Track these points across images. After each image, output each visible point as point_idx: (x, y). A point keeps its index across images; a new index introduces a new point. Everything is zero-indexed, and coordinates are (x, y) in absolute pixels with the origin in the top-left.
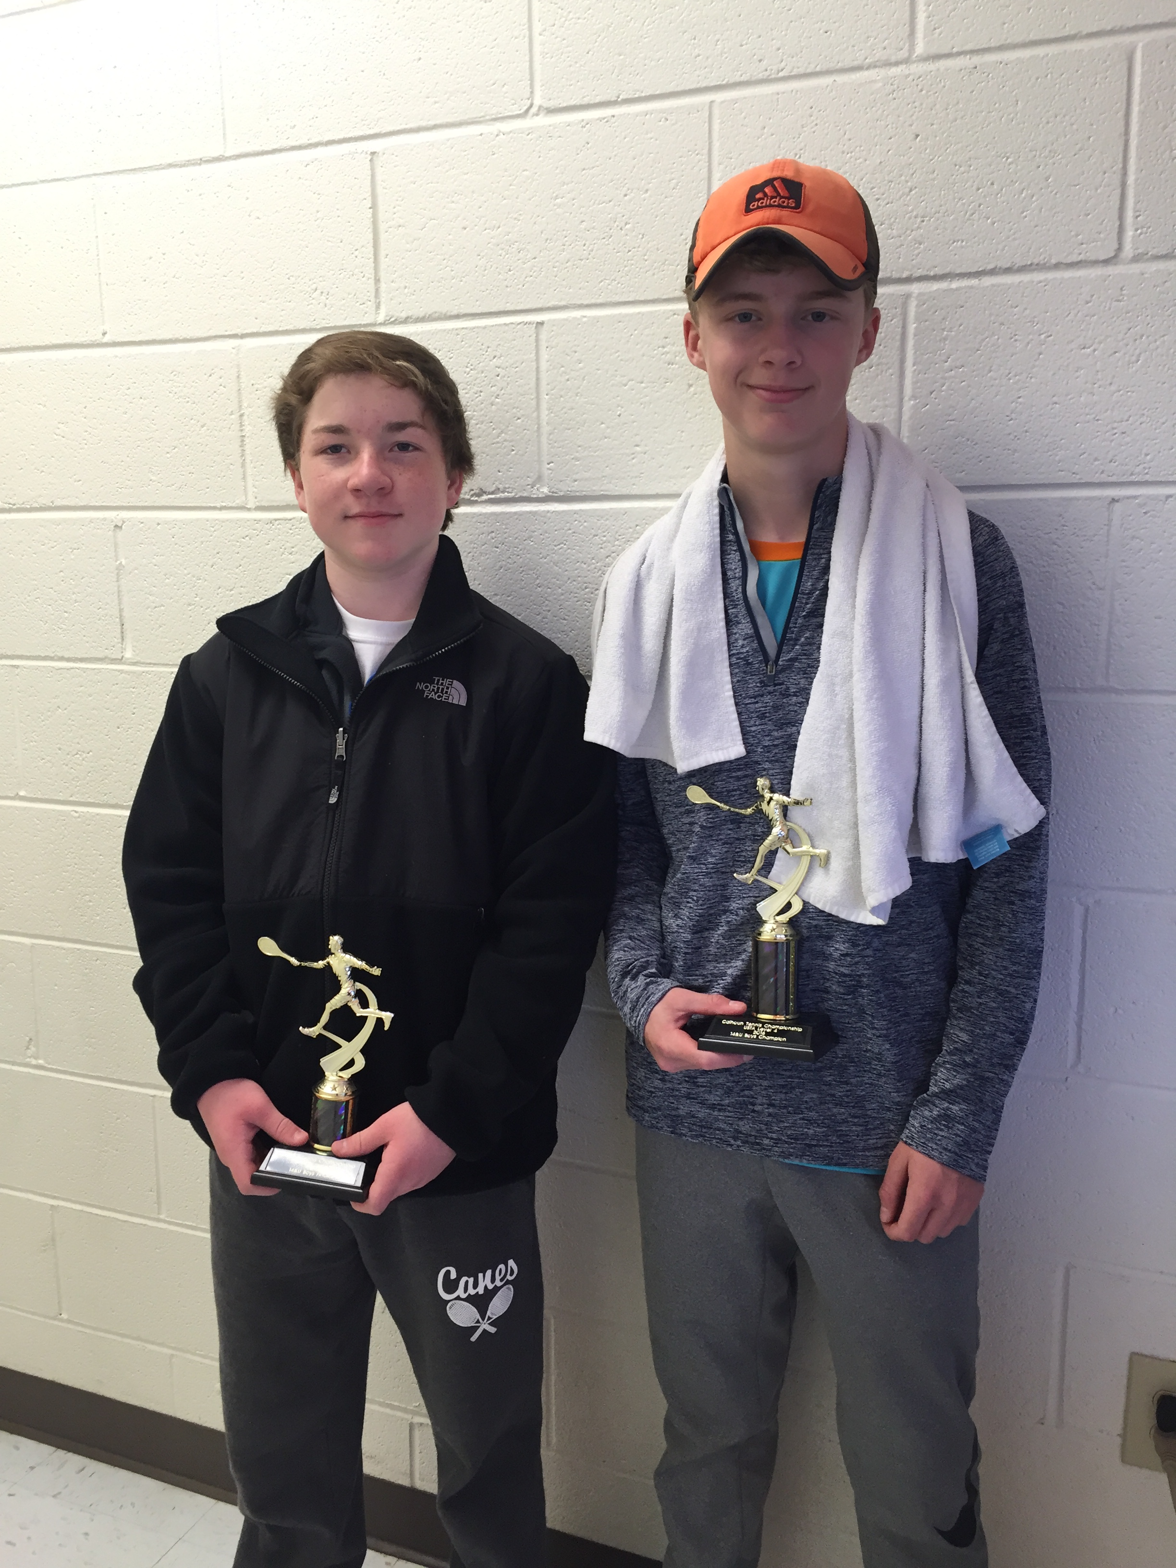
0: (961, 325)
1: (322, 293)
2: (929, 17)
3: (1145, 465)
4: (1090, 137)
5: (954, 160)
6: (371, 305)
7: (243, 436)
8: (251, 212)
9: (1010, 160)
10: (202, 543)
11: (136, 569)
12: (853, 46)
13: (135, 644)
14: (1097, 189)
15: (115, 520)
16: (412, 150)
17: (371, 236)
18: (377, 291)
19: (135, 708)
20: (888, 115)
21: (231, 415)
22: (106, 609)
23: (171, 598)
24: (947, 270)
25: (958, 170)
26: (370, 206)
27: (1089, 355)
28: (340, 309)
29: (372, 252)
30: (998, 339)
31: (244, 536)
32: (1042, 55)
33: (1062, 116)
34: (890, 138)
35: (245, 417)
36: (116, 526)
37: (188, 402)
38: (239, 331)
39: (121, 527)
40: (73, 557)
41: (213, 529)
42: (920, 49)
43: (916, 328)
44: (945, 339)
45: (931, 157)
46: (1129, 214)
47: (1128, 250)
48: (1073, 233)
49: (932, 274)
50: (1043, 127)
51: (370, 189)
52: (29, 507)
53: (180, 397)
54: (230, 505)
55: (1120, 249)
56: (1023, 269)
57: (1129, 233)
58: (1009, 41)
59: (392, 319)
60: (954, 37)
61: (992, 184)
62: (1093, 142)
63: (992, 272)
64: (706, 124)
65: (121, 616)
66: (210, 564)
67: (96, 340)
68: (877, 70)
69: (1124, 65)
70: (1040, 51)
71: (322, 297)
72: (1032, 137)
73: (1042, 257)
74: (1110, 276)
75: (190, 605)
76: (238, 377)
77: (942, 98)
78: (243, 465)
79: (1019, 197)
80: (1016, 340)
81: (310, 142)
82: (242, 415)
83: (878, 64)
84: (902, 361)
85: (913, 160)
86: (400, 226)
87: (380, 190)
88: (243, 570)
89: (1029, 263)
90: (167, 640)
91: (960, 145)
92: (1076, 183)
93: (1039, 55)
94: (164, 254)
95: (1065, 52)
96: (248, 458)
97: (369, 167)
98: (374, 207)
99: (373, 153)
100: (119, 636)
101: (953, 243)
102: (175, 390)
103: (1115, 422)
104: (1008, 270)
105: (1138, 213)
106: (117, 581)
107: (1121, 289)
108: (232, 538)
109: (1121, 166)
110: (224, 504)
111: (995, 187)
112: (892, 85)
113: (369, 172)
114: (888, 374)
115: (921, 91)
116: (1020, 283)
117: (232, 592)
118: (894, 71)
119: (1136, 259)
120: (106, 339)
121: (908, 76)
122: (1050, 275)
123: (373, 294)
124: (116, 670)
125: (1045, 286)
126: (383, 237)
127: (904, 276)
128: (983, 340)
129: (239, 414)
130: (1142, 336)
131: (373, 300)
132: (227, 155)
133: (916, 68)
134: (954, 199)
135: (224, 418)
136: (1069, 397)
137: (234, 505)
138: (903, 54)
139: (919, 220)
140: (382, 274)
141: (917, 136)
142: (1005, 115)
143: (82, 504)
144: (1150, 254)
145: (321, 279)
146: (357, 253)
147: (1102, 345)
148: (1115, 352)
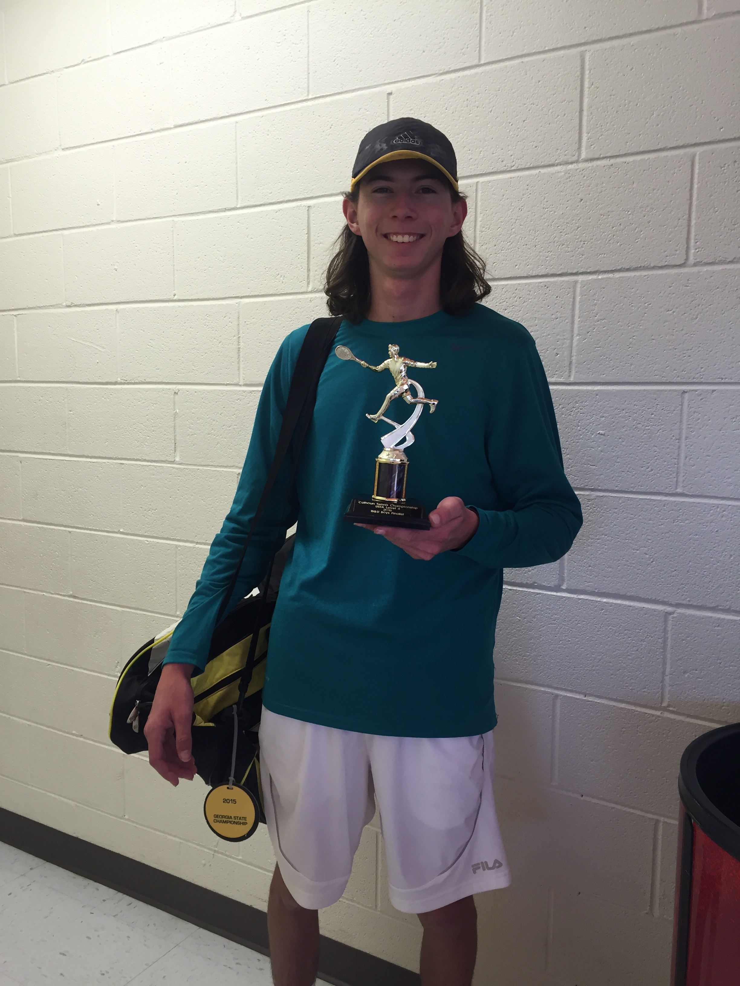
0: (603, 298)
1: (281, 276)
2: (588, 139)
3: (701, 373)
4: (671, 201)
5: (601, 212)
6: (305, 282)
7: (240, 348)
8: (249, 235)
9: (629, 213)
10: (216, 402)
11: (183, 415)
12: (549, 154)
13: (181, 454)
14: (675, 228)
15: (175, 389)
16: (328, 205)
17: (306, 248)
18: (308, 276)
19: (179, 487)
20: (567, 189)
21: (234, 337)
22: (168, 435)
23: (200, 430)
24: (596, 269)
25: (603, 218)
26: (306, 233)
27: (671, 315)
28: (290, 284)
29: (307, 256)
30: (623, 305)
31: (237, 399)
32: (647, 158)
33: (657, 190)
34: (568, 201)
35: (241, 338)
36: (175, 393)
37: (213, 330)
38: (240, 295)
39: (177, 393)
40: (153, 408)
41: (222, 395)
42: (583, 156)
43: (580, 299)
44: (595, 305)
45: (589, 211)
46: (692, 241)
47: (692, 260)
48: (662, 251)
49: (589, 271)
50: (647, 196)
51: (307, 224)
52: (133, 382)
53: (210, 327)
54: (231, 383)
55: (687, 259)
56: (636, 269)
57: (692, 251)
58: (629, 152)
59: (315, 290)
60: (601, 149)
61: (620, 225)
62: (673, 203)
63: (620, 270)
64: (475, 193)
65: (175, 439)
66: (220, 413)
67: (170, 298)
68: (562, 166)
69: (690, 163)
70: (646, 156)
71: (281, 278)
72: (641, 201)
73: (646, 262)
74: (682, 273)
75: (209, 434)
76: (238, 318)
77: (594, 181)
78: (238, 363)
79: (634, 232)
80: (632, 306)
81: (279, 200)
82: (239, 337)
83: (562, 163)
84: (573, 316)
85: (579, 213)
86: (321, 243)
87: (312, 225)
88: (236, 417)
89: (639, 266)
90: (196, 452)
91: (604, 205)
92: (664, 225)
93: (645, 159)
94: (205, 256)
95: (659, 157)
96: (241, 359)
97: (307, 214)
98: (308, 233)
99: (309, 207)
100: (173, 449)
101: (600, 255)
102: (207, 324)
103: (684, 350)
104: (628, 270)
105: (697, 241)
106: (174, 421)
107: (688, 280)
108: (231, 400)
109: (688, 216)
110: (228, 382)
111: (622, 226)
112: (569, 174)
113: (307, 216)
114: (565, 322)
115: (584, 177)
116: (634, 276)
117: (230, 428)
118: (570, 167)
119: (695, 265)
120: (176, 297)
121: (577, 170)
122: (650, 273)
123: (306, 277)
124: (171, 467)
125: (648, 278)
126: (312, 248)
127: (574, 272)
128: (615, 306)
129: (238, 337)
130: (699, 305)
131: (306, 280)
132: (238, 206)
133: (581, 165)
134: (600, 232)
135: (230, 338)
136: (661, 336)
137: (233, 383)
138: (575, 158)
139: (582, 243)
140: (312, 268)
141: (582, 200)
142: (627, 190)
143: (159, 381)
144: (703, 262)
145: (281, 269)
146: (299, 256)
147: (678, 309)
148: (685, 313)
